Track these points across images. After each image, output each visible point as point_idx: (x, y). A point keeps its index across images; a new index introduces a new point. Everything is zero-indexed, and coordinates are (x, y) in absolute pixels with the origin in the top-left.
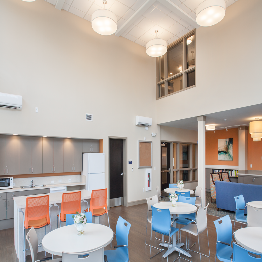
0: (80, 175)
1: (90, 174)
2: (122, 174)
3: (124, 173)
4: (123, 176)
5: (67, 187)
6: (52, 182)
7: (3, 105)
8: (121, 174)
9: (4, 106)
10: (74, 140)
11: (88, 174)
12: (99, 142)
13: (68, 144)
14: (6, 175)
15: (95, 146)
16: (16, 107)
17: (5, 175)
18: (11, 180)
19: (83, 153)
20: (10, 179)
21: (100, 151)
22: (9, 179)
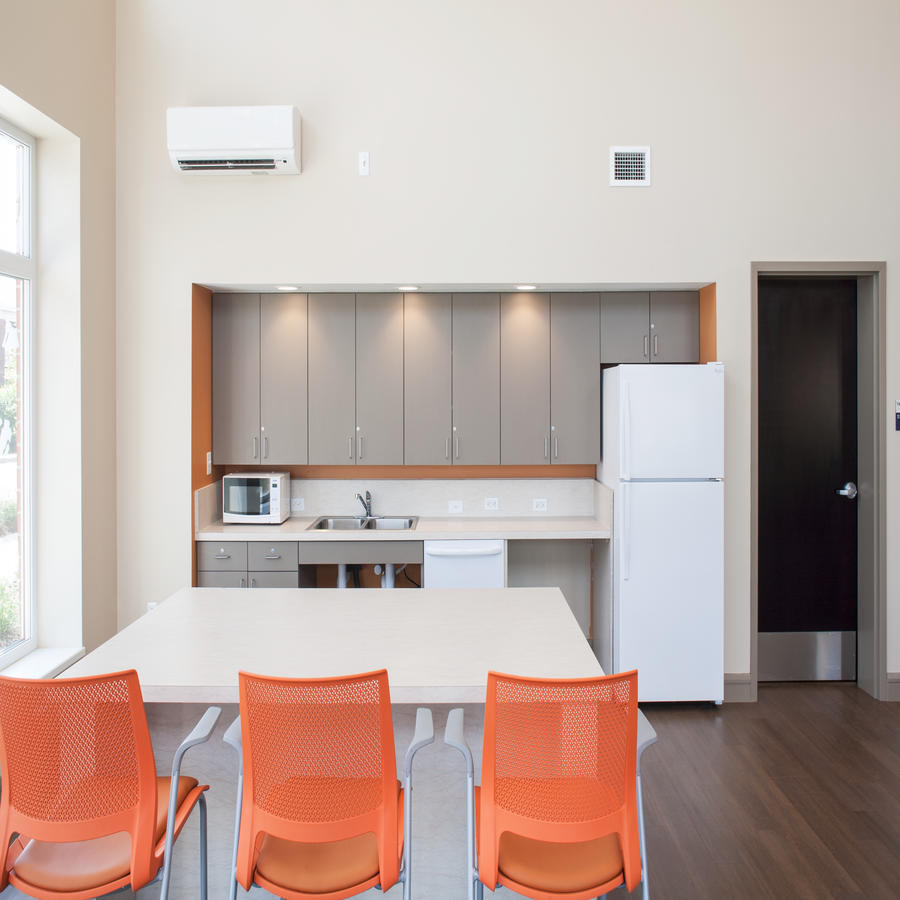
0: (593, 480)
1: (632, 480)
2: (847, 491)
3: (863, 486)
4: (852, 504)
5: (509, 541)
6: (456, 507)
7: (225, 162)
8: (844, 492)
9: (229, 164)
10: (554, 300)
11: (622, 480)
12: (695, 301)
13: (524, 322)
14: (258, 464)
15: (671, 326)
16: (272, 161)
17: (256, 462)
18: (275, 486)
19: (604, 366)
20: (272, 483)
21: (698, 352)
22: (267, 481)
